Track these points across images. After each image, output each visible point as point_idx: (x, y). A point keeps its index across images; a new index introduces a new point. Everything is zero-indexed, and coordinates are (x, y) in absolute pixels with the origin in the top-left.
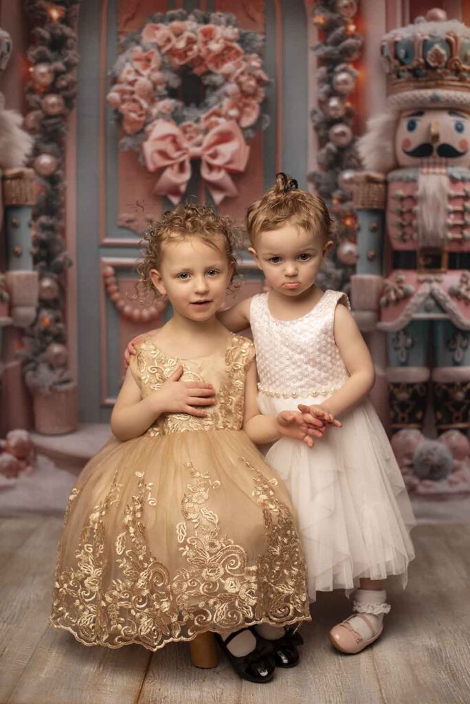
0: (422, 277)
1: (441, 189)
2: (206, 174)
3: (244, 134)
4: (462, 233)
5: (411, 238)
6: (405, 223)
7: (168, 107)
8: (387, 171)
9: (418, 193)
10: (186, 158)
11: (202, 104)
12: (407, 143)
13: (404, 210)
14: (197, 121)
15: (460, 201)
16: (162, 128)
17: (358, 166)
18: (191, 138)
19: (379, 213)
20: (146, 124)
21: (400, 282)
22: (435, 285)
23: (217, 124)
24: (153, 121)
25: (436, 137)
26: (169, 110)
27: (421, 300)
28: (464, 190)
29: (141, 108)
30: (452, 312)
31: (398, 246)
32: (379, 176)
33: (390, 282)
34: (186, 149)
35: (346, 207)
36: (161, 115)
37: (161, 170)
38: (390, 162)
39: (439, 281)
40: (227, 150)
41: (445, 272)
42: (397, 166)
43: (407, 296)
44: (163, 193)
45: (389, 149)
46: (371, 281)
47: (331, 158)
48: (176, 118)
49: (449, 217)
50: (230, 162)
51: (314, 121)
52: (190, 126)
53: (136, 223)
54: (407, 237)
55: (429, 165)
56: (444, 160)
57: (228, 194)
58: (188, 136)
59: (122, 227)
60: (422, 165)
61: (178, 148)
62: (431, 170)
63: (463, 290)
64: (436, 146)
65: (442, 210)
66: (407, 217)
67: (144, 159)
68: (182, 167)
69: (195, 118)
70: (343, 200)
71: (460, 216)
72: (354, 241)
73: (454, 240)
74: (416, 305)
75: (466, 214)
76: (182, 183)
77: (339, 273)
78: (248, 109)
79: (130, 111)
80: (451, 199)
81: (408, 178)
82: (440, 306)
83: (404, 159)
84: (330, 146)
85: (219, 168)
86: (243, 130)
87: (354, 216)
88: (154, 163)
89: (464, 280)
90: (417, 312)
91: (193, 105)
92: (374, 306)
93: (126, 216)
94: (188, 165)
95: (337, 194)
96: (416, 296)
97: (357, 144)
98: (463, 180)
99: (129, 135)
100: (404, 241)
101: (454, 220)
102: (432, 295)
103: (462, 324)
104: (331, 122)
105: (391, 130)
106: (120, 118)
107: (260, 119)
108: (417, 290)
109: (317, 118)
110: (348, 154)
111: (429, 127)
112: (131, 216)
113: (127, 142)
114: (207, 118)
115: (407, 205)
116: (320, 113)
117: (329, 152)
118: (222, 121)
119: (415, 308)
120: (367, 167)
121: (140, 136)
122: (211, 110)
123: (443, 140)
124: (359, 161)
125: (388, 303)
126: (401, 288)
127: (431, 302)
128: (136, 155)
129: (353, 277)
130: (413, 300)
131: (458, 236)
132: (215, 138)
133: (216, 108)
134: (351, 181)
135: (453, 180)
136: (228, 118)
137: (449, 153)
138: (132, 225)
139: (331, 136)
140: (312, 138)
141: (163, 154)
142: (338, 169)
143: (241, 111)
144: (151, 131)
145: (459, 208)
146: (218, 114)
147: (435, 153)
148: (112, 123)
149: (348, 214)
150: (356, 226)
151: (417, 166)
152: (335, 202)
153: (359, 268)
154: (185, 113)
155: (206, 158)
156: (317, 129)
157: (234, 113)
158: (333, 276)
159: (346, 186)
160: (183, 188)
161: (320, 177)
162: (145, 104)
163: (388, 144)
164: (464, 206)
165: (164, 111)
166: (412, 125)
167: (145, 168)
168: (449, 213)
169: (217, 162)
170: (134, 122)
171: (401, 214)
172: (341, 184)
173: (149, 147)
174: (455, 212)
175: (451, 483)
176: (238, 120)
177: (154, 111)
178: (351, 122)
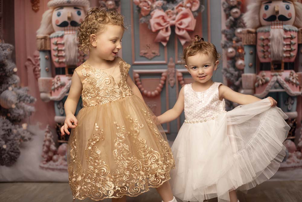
0: (273, 74)
1: (281, 35)
2: (177, 32)
3: (193, 14)
4: (290, 54)
5: (268, 57)
6: (265, 50)
7: (160, 3)
8: (256, 28)
9: (270, 37)
10: (169, 25)
11: (175, 2)
12: (265, 15)
13: (265, 44)
14: (173, 9)
15: (289, 40)
16: (158, 13)
17: (244, 26)
18: (170, 17)
19: (254, 46)
20: (151, 11)
21: (263, 76)
22: (279, 77)
23: (181, 10)
24: (153, 10)
25: (277, 12)
26: (160, 5)
27: (273, 83)
28: (291, 35)
29: (149, 5)
30: (286, 88)
31: (262, 60)
32: (253, 30)
33: (259, 76)
34: (169, 22)
35: (239, 44)
36: (157, 7)
37: (158, 31)
38: (258, 24)
39: (280, 75)
40: (186, 21)
41: (283, 71)
42: (261, 26)
43: (267, 82)
44: (159, 41)
45: (257, 18)
46: (251, 76)
47: (232, 23)
48: (164, 8)
49: (284, 47)
50: (188, 27)
51: (223, 7)
52: (170, 12)
53: (148, 55)
54: (266, 56)
55: (274, 25)
56: (281, 22)
57: (187, 40)
58: (169, 16)
59: (142, 56)
60: (272, 25)
61: (165, 21)
62: (276, 27)
63: (291, 79)
64: (277, 16)
65: (281, 44)
66: (266, 48)
67: (150, 26)
68: (167, 30)
69: (172, 8)
70: (237, 41)
71: (289, 46)
72: (243, 59)
73: (287, 57)
74: (271, 86)
75: (292, 45)
76: (168, 36)
77: (236, 73)
78: (194, 3)
79: (144, 6)
80: (285, 39)
81: (266, 30)
82: (281, 86)
83: (264, 22)
84: (231, 18)
85: (183, 29)
86: (193, 12)
87: (242, 48)
88: (155, 28)
89: (292, 74)
90: (271, 89)
91: (171, 2)
92: (252, 87)
93: (143, 51)
94: (169, 28)
95: (235, 39)
96: (270, 82)
97: (243, 16)
98: (290, 31)
99: (144, 17)
100: (265, 58)
101: (286, 48)
102: (277, 81)
103: (291, 94)
104: (231, 7)
105: (258, 10)
106: (139, 9)
107: (200, 7)
108: (271, 79)
109: (225, 6)
110: (239, 21)
111: (274, 8)
112: (146, 51)
113: (143, 20)
114: (177, 8)
115: (266, 42)
116: (226, 4)
117: (231, 20)
118: (184, 9)
119: (270, 87)
120: (248, 26)
121: (148, 17)
122: (179, 4)
123: (280, 13)
124: (244, 24)
125: (258, 85)
126: (264, 79)
127: (277, 84)
128: (147, 25)
129: (243, 75)
130: (269, 84)
131: (288, 55)
132: (181, 17)
133: (181, 3)
134: (241, 33)
135: (286, 31)
136: (186, 7)
137: (283, 19)
138: (146, 56)
139: (232, 14)
140: (223, 14)
141: (159, 24)
142: (235, 28)
143: (192, 4)
144: (153, 15)
145: (289, 43)
146: (182, 6)
147: (277, 19)
148: (136, 11)
149: (240, 47)
150: (243, 53)
151: (269, 25)
152: (234, 42)
153: (245, 70)
154: (168, 6)
155: (177, 25)
156: (225, 11)
157: (189, 5)
158: (234, 75)
159: (238, 35)
160: (168, 39)
161: (227, 31)
162: (150, 3)
163: (257, 16)
164: (290, 42)
165: (158, 5)
166: (267, 8)
167: (151, 30)
168: (284, 45)
169: (182, 27)
170: (146, 11)
171: (263, 46)
172: (236, 34)
173: (153, 22)
174: (287, 45)
175: (288, 163)
176: (191, 8)
177: (154, 6)
178: (240, 7)
